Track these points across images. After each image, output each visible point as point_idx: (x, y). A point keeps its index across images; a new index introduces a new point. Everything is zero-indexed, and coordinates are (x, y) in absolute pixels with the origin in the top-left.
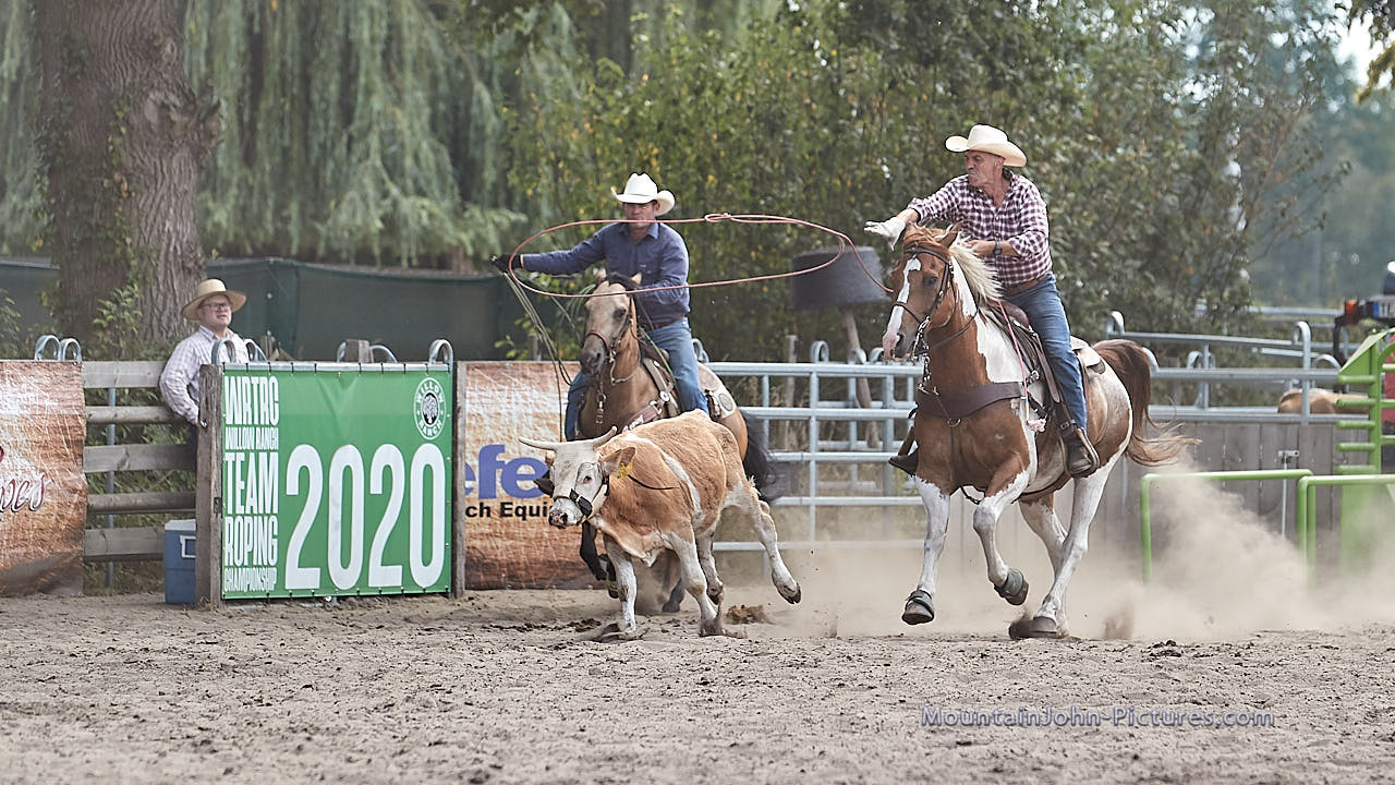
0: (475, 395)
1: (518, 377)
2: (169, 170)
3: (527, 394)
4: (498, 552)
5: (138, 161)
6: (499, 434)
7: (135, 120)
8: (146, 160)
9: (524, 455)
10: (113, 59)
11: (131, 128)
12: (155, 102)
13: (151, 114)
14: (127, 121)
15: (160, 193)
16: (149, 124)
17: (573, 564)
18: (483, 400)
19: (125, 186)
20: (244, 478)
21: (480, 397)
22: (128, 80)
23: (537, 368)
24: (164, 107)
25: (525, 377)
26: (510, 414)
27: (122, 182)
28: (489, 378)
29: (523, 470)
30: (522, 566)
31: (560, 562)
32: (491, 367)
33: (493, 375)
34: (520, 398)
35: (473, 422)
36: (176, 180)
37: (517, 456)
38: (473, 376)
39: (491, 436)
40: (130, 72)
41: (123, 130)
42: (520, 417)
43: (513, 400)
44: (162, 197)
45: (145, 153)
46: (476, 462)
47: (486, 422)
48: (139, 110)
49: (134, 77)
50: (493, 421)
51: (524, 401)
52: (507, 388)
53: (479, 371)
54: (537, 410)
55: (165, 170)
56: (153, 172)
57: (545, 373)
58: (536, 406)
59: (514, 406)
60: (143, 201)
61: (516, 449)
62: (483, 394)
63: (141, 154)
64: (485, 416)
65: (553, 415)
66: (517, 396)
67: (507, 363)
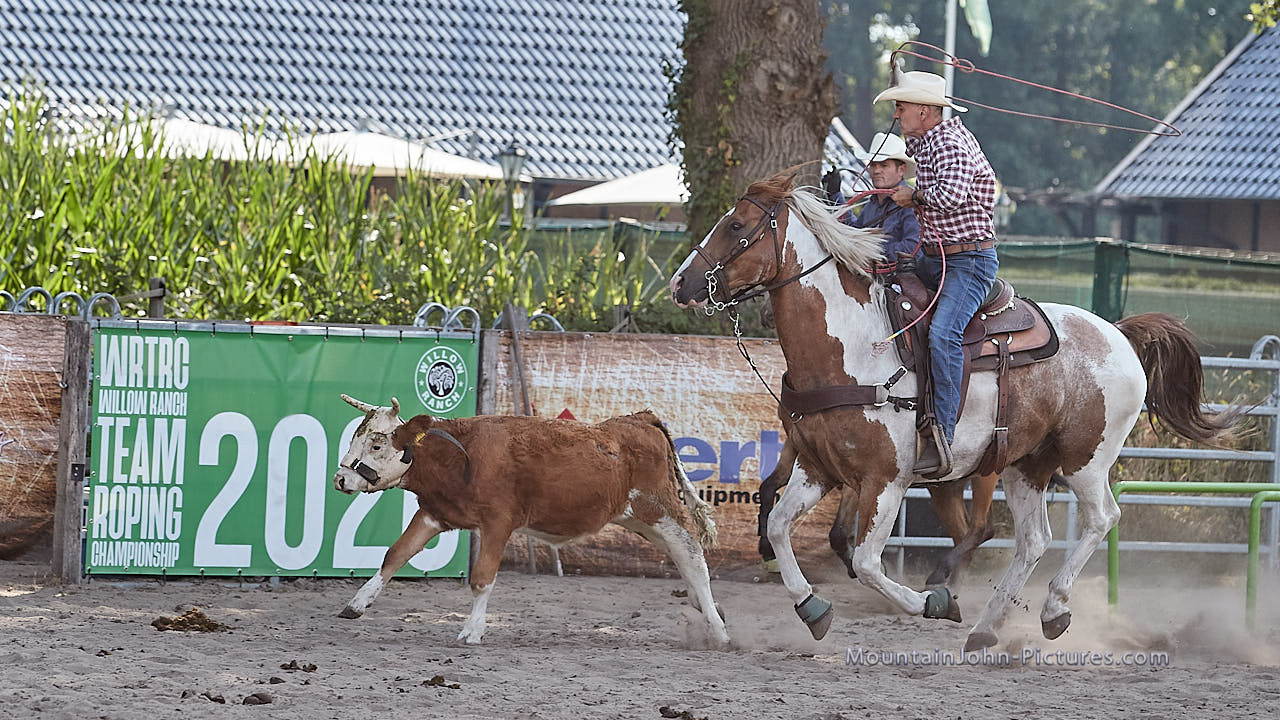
0: (637, 369)
1: (687, 351)
2: (778, 141)
3: (695, 370)
5: (746, 131)
6: (661, 411)
7: (745, 89)
8: (754, 129)
9: (687, 435)
10: (730, 26)
11: (740, 97)
12: (766, 71)
13: (761, 83)
14: (735, 89)
15: (766, 163)
16: (757, 93)
17: (739, 553)
18: (646, 375)
19: (729, 155)
21: (643, 371)
22: (742, 49)
23: (708, 343)
24: (773, 77)
25: (694, 352)
26: (674, 390)
27: (727, 150)
28: (654, 352)
29: (686, 451)
31: (724, 550)
32: (656, 340)
33: (658, 349)
34: (686, 373)
35: (633, 398)
36: (787, 150)
37: (681, 436)
38: (637, 349)
40: (744, 41)
41: (732, 98)
42: (685, 395)
43: (679, 376)
44: (769, 166)
45: (753, 123)
47: (648, 397)
48: (748, 79)
49: (748, 46)
50: (654, 397)
51: (690, 378)
52: (673, 362)
53: (644, 344)
54: (704, 387)
55: (773, 140)
56: (759, 142)
57: (717, 348)
58: (704, 383)
59: (678, 382)
60: (747, 171)
61: (679, 428)
62: (646, 368)
63: (750, 123)
64: (645, 392)
65: (722, 394)
66: (683, 371)
67: (676, 338)
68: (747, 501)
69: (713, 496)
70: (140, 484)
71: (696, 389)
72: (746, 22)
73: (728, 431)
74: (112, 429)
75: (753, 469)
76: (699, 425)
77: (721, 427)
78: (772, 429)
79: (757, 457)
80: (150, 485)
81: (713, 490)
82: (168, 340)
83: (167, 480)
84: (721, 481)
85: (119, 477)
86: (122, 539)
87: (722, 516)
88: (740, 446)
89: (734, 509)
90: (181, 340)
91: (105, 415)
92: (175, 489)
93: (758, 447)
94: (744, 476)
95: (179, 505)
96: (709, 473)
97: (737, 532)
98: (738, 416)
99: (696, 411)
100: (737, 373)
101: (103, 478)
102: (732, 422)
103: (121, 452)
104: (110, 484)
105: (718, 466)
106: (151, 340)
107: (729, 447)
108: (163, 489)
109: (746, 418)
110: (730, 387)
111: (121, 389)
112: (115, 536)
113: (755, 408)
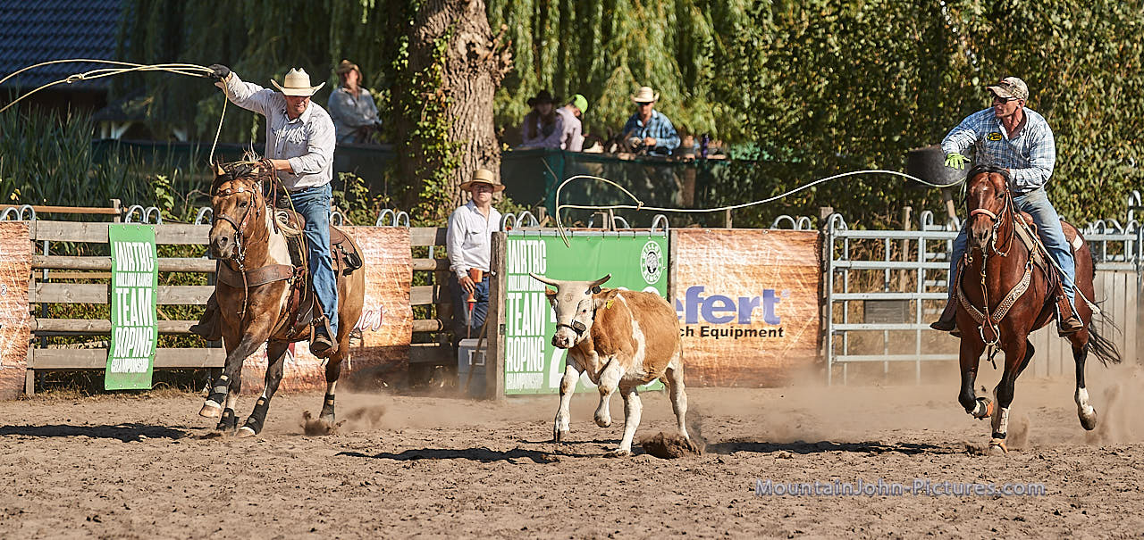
0: (684, 251)
1: (714, 239)
2: (475, 88)
3: (720, 251)
4: (698, 361)
5: (453, 82)
6: (700, 279)
7: (450, 53)
8: (458, 81)
9: (717, 294)
11: (448, 59)
12: (465, 41)
13: (462, 49)
14: (445, 54)
15: (468, 105)
16: (460, 56)
18: (690, 255)
19: (444, 99)
20: (521, 310)
21: (688, 252)
22: (447, 25)
23: (728, 233)
24: (470, 45)
25: (719, 239)
26: (708, 265)
27: (442, 96)
28: (694, 240)
29: (717, 304)
30: (715, 370)
31: (741, 368)
32: (696, 232)
33: (696, 238)
34: (715, 253)
35: (683, 271)
36: (479, 95)
37: (713, 294)
38: (683, 238)
39: (695, 280)
41: (443, 60)
42: (715, 268)
43: (710, 256)
44: (470, 107)
45: (458, 77)
46: (684, 298)
47: (691, 270)
48: (454, 46)
50: (696, 270)
51: (717, 256)
52: (706, 247)
53: (687, 235)
54: (726, 262)
55: (472, 88)
56: (463, 89)
57: (733, 237)
58: (727, 259)
59: (711, 260)
60: (456, 109)
61: (712, 289)
62: (689, 251)
63: (455, 77)
64: (690, 267)
65: (739, 266)
66: (713, 252)
67: (707, 230)
68: (755, 336)
69: (734, 333)
70: (527, 336)
71: (722, 263)
72: (449, 7)
73: (742, 290)
74: (514, 300)
75: (759, 314)
76: (724, 287)
77: (738, 288)
78: (770, 288)
79: (761, 307)
80: (531, 336)
81: (734, 329)
82: (536, 242)
83: (538, 334)
84: (740, 323)
85: (518, 332)
86: (519, 372)
87: (740, 345)
88: (750, 301)
89: (747, 340)
90: (542, 242)
91: (511, 292)
92: (542, 339)
93: (761, 299)
94: (753, 320)
95: (543, 349)
96: (732, 318)
97: (749, 356)
98: (748, 280)
99: (723, 278)
100: (747, 252)
101: (511, 334)
102: (745, 285)
103: (518, 315)
104: (514, 337)
105: (737, 313)
106: (530, 243)
107: (743, 300)
108: (536, 338)
109: (754, 282)
110: (743, 261)
111: (517, 274)
112: (516, 370)
113: (759, 274)
